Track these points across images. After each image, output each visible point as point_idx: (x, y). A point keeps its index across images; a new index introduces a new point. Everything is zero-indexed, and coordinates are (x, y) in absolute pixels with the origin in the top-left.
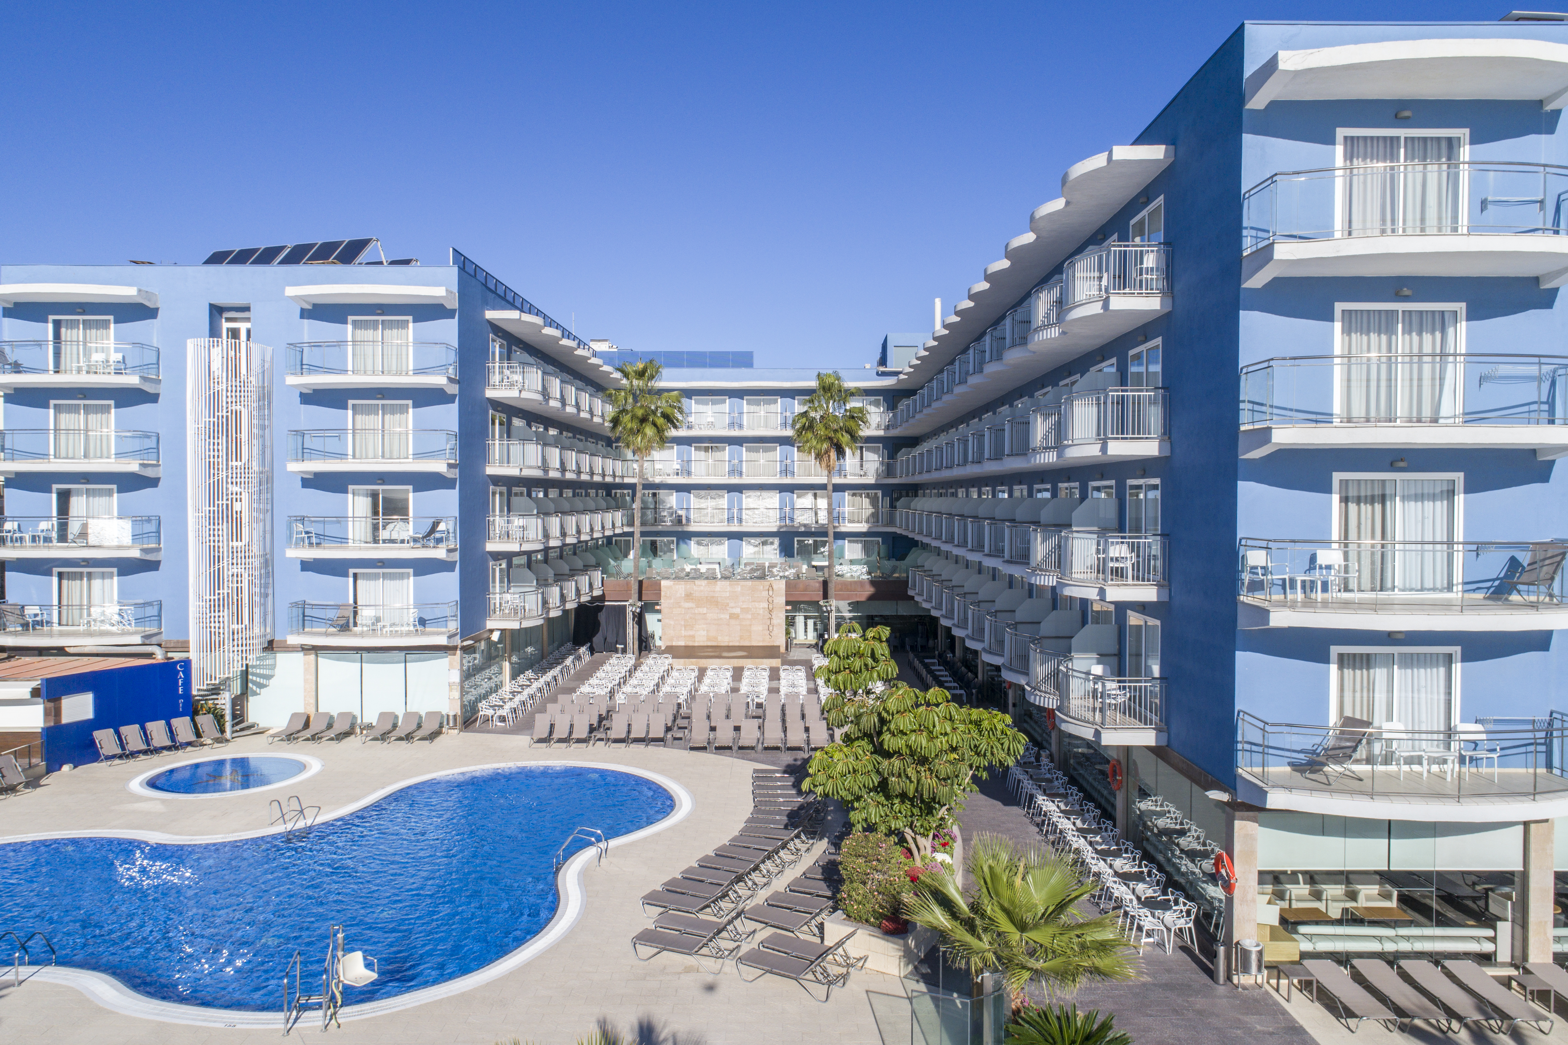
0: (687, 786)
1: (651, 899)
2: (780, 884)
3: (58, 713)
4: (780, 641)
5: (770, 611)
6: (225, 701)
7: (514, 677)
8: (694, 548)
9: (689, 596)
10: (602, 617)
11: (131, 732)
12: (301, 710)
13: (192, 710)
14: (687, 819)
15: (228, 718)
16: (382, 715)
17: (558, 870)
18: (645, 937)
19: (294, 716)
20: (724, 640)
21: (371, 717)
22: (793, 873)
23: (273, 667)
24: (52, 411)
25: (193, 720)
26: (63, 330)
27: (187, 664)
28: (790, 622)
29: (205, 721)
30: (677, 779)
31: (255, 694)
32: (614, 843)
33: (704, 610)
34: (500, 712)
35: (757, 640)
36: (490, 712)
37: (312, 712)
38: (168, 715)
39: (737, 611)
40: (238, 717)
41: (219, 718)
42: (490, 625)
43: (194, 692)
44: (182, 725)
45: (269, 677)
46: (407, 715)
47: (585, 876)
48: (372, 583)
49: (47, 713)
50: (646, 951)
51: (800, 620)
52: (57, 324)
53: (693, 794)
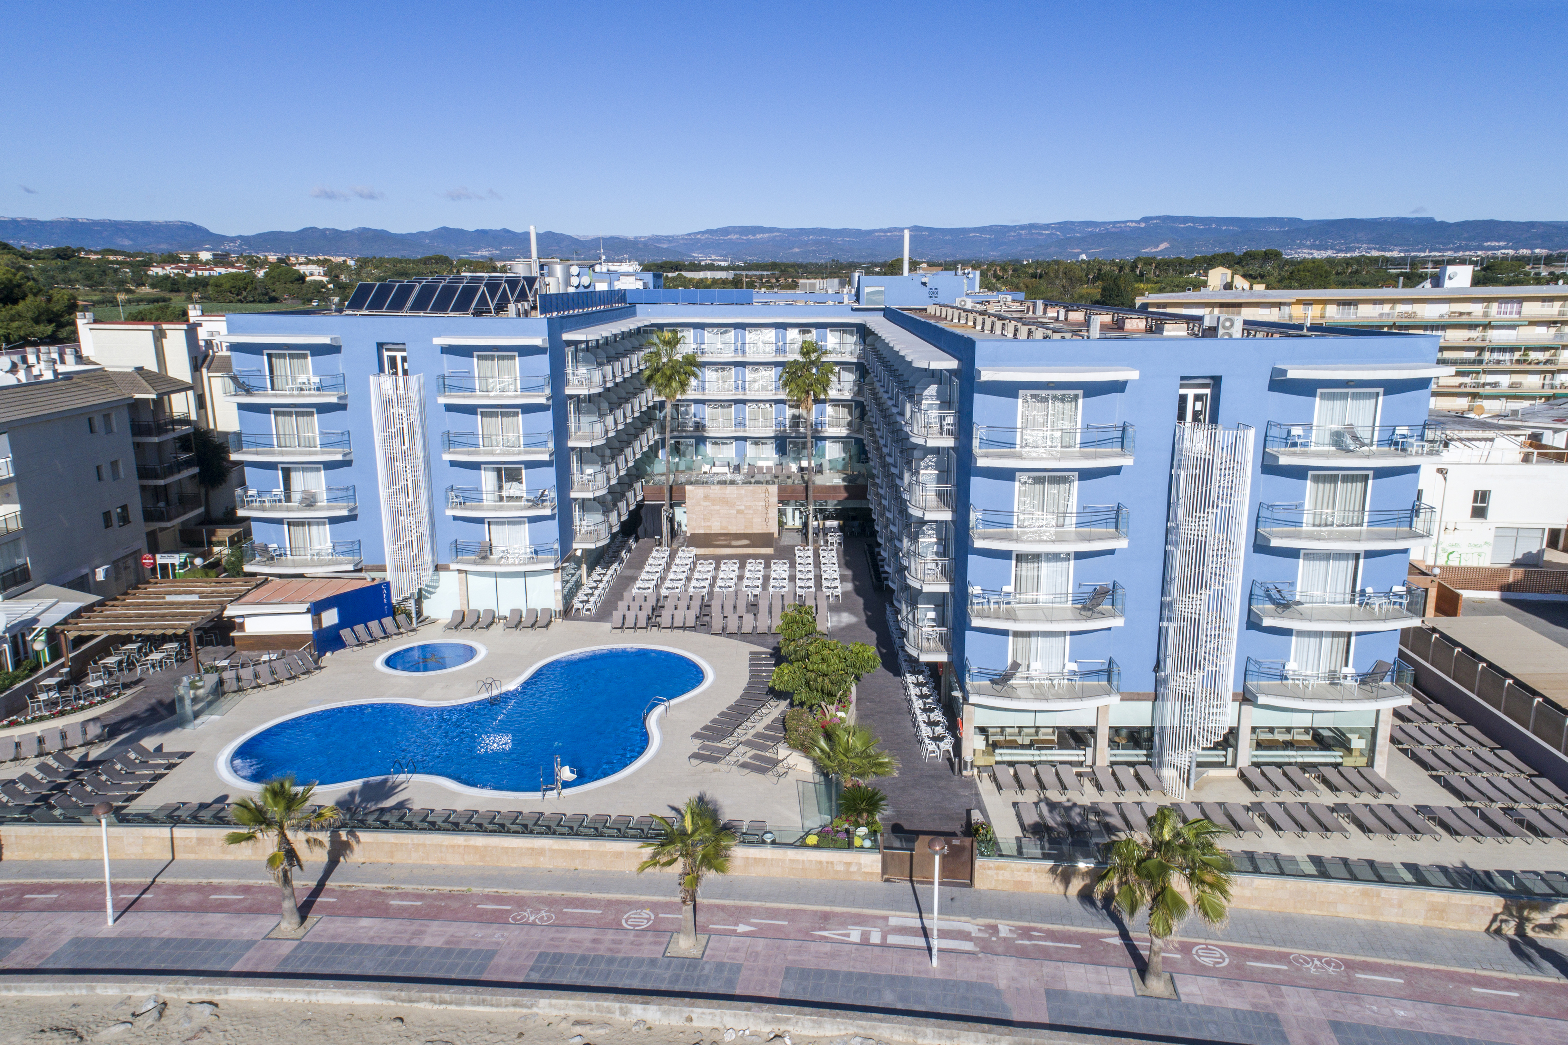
0: (710, 663)
1: (696, 736)
2: (760, 727)
3: (320, 621)
4: (774, 529)
5: (767, 508)
6: (411, 606)
7: (589, 575)
8: (709, 449)
9: (706, 497)
10: (643, 512)
11: (360, 628)
12: (458, 607)
13: (393, 611)
14: (711, 687)
15: (414, 615)
16: (513, 611)
17: (645, 719)
18: (695, 756)
19: (455, 612)
20: (733, 529)
21: (504, 611)
22: (767, 721)
23: (438, 581)
24: (273, 416)
25: (394, 619)
26: (274, 360)
27: (388, 585)
28: (781, 513)
29: (401, 618)
30: (703, 657)
31: (427, 598)
32: (673, 702)
33: (718, 508)
34: (587, 606)
35: (758, 527)
36: (580, 606)
37: (465, 608)
38: (379, 617)
39: (743, 508)
40: (419, 613)
41: (408, 615)
42: (575, 546)
43: (394, 601)
44: (388, 621)
45: (435, 587)
46: (528, 610)
47: (660, 721)
48: (500, 527)
49: (313, 622)
50: (695, 762)
51: (789, 510)
52: (270, 356)
53: (715, 668)
